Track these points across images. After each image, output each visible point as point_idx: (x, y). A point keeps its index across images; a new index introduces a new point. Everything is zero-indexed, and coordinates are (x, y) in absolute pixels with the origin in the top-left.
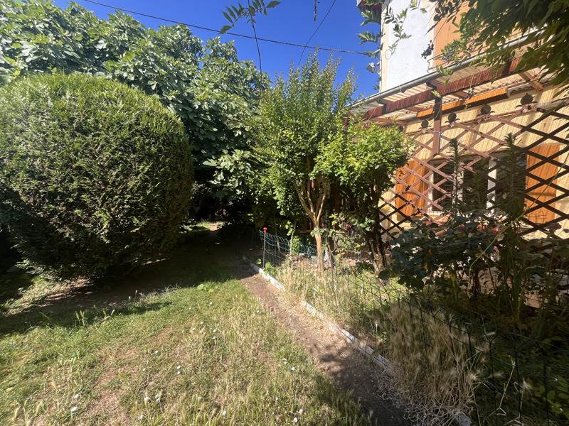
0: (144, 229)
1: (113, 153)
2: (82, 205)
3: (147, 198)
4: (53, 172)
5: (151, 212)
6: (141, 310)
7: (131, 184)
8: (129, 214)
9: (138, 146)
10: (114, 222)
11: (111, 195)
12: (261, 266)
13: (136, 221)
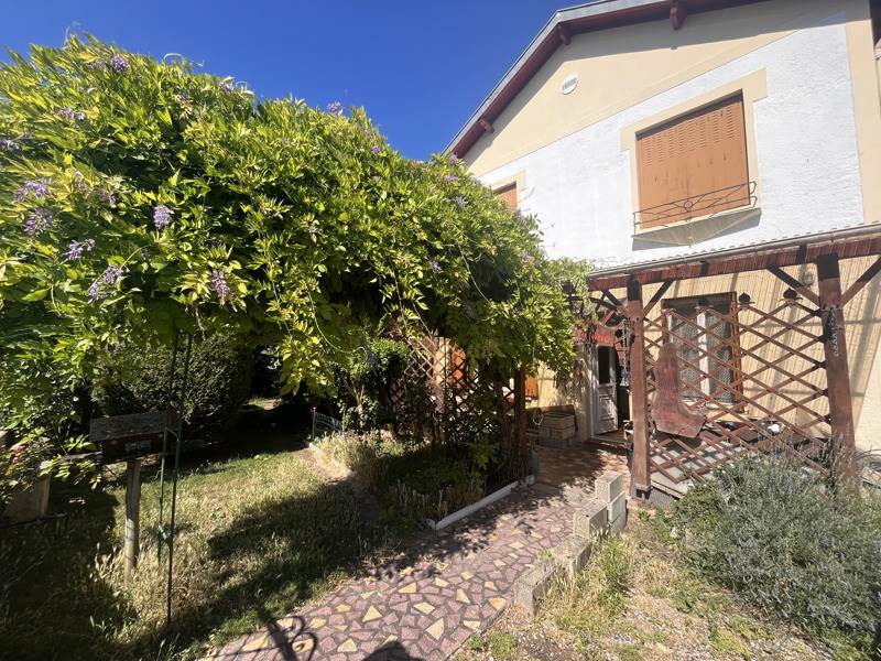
0: (216, 413)
1: (200, 362)
2: (175, 398)
3: (221, 391)
4: (160, 378)
5: (222, 400)
6: (214, 472)
7: (210, 383)
8: (208, 403)
9: (216, 356)
10: (196, 408)
11: (196, 390)
12: (310, 441)
13: (212, 407)
